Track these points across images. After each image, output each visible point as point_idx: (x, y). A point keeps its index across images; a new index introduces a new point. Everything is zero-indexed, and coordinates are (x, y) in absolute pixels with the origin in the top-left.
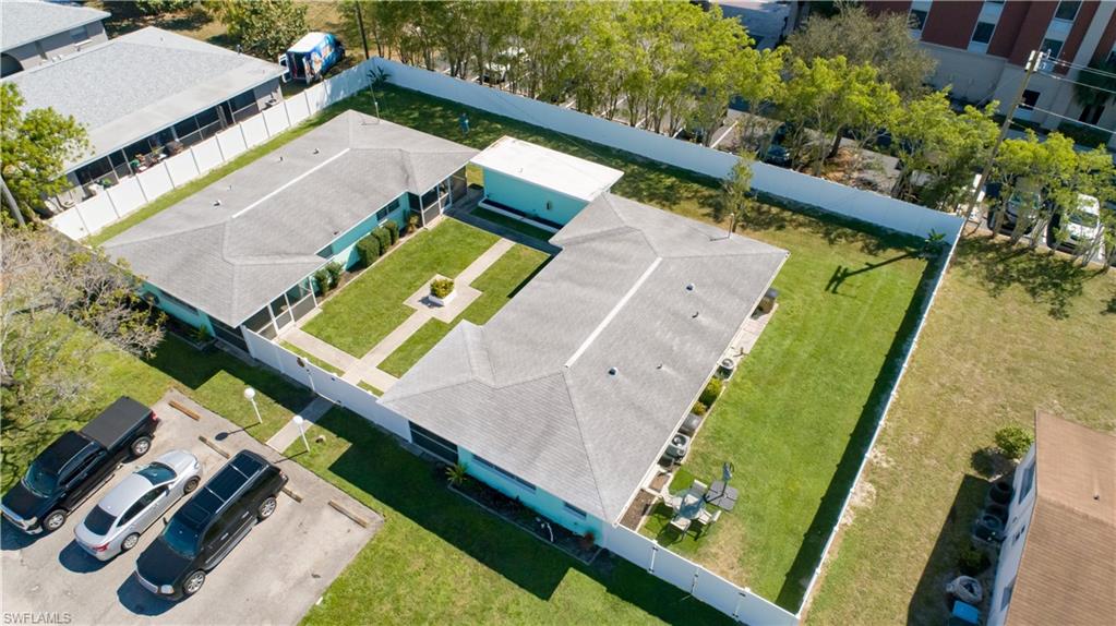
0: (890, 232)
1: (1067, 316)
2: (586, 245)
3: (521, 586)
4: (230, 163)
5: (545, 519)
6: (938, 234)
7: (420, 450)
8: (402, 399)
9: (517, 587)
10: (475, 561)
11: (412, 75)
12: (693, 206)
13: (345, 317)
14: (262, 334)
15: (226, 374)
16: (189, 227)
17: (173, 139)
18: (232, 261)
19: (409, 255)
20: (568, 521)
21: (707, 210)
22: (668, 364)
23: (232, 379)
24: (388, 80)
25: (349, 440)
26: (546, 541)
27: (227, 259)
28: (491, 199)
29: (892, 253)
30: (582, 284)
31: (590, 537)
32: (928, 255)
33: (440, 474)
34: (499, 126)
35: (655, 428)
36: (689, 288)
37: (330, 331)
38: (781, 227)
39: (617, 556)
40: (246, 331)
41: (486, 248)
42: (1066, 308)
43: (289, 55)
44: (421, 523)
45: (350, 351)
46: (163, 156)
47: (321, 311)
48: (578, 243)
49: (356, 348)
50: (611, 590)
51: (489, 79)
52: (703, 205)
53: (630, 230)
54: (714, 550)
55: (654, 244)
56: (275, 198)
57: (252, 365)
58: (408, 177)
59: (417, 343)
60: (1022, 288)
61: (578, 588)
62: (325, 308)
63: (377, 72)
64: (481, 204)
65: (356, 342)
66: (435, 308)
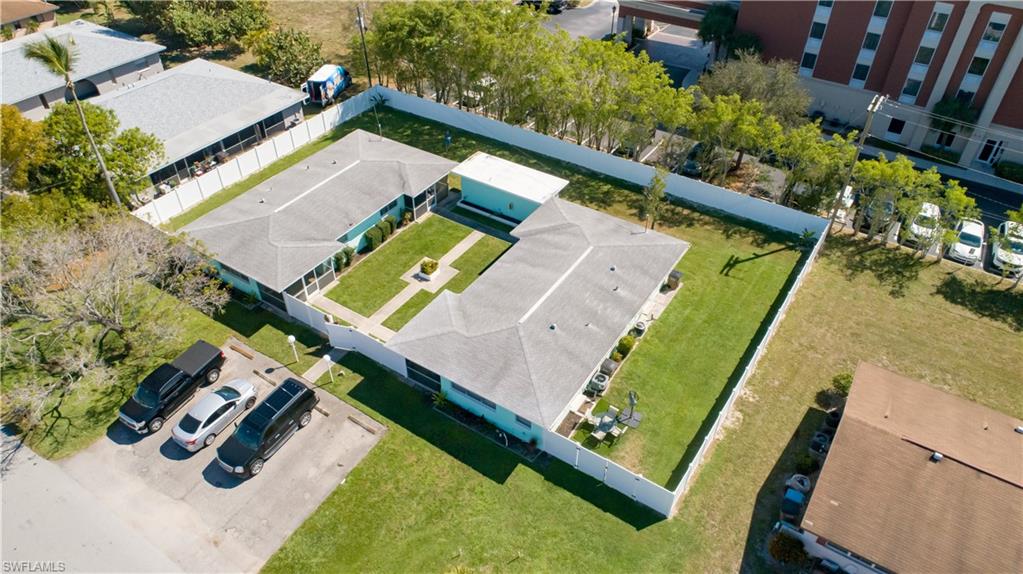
0: (775, 230)
1: (903, 296)
2: (538, 236)
3: (484, 475)
4: (265, 169)
5: (502, 431)
6: (810, 232)
7: (413, 382)
8: (402, 343)
9: (481, 475)
10: (452, 458)
11: (405, 100)
12: (623, 207)
13: (357, 288)
14: (298, 297)
15: (270, 327)
16: (242, 219)
17: (221, 150)
18: (276, 244)
19: (404, 242)
20: (519, 431)
21: (634, 211)
22: (593, 324)
23: (275, 331)
24: (387, 104)
25: (362, 374)
26: (502, 445)
27: (272, 242)
28: (467, 200)
29: (774, 246)
30: (533, 266)
31: (534, 442)
32: (803, 248)
33: (428, 399)
34: (474, 142)
35: (582, 367)
36: (613, 269)
37: (345, 297)
38: (690, 225)
39: (553, 457)
40: (287, 296)
41: (463, 238)
42: (905, 291)
43: (309, 83)
44: (413, 432)
45: (361, 312)
46: (213, 163)
47: (338, 282)
48: (531, 235)
49: (366, 311)
50: (547, 478)
51: (467, 103)
52: (630, 207)
53: (571, 225)
54: (622, 454)
55: (588, 237)
56: (305, 198)
57: (290, 321)
58: (404, 184)
59: (410, 307)
60: (872, 274)
61: (525, 477)
62: (341, 281)
63: (378, 98)
64: (459, 204)
65: (365, 306)
66: (424, 282)
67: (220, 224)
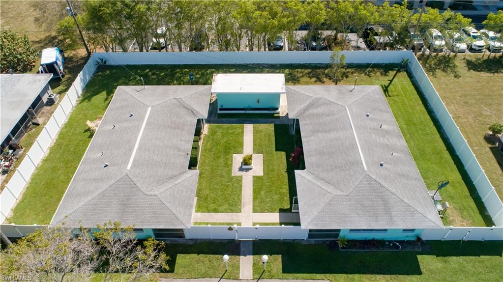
0: (384, 65)
1: (460, 76)
2: (307, 113)
3: (408, 275)
5: (390, 242)
6: (406, 59)
8: (312, 221)
9: (407, 276)
10: (382, 275)
12: (306, 79)
13: (213, 195)
15: (182, 255)
17: (11, 139)
18: (153, 193)
19: (210, 150)
21: (314, 79)
23: (188, 256)
26: (398, 250)
27: (149, 193)
28: (224, 107)
29: (392, 73)
31: (419, 239)
32: (404, 69)
33: (333, 245)
34: (187, 70)
36: (368, 116)
37: (212, 206)
38: (347, 77)
39: (427, 241)
42: (457, 73)
43: (42, 65)
44: (346, 273)
45: (232, 211)
46: (11, 151)
48: (302, 114)
49: (233, 208)
50: (438, 256)
52: (311, 78)
53: (319, 99)
54: (451, 218)
55: (335, 101)
57: (191, 243)
58: (192, 112)
59: (259, 192)
60: (440, 71)
61: (426, 261)
63: (100, 61)
64: (219, 112)
65: (230, 205)
66: (250, 171)
67: (90, 198)
